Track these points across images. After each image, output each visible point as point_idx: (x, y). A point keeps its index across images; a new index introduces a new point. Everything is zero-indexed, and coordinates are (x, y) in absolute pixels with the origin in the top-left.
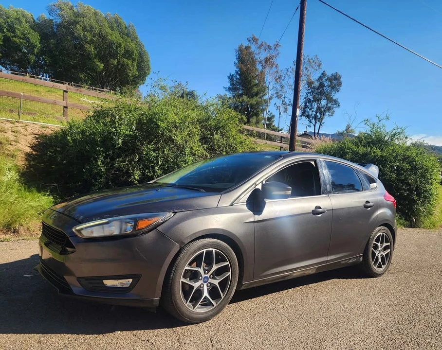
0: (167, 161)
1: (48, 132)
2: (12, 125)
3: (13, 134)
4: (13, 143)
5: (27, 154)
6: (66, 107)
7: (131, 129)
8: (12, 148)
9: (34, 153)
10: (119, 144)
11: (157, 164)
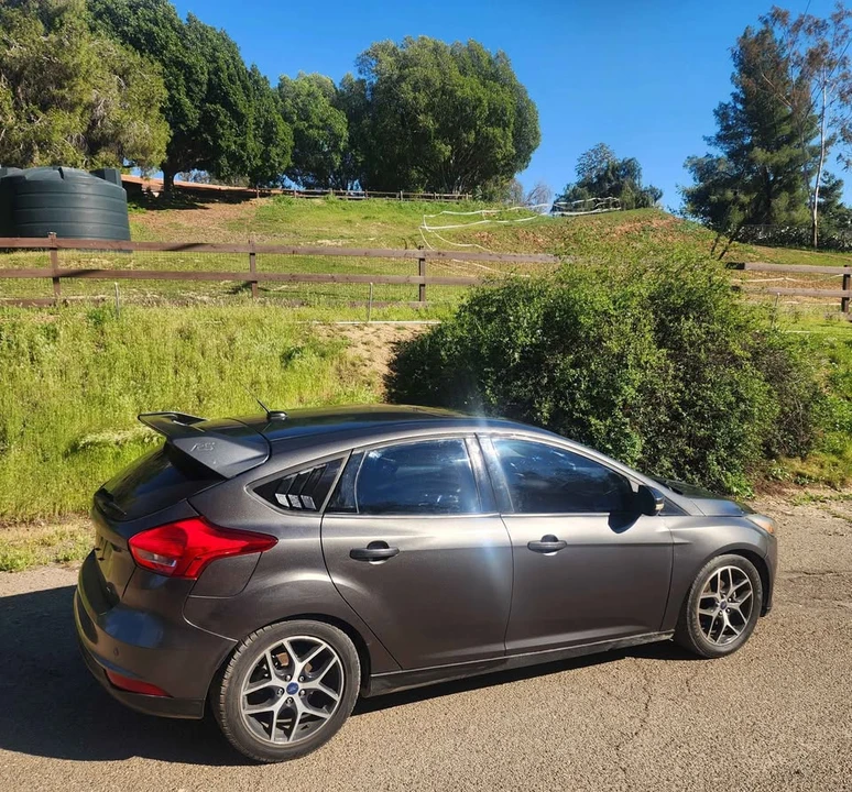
0: (596, 383)
1: (406, 336)
2: (362, 333)
3: (365, 347)
4: (368, 363)
5: (386, 377)
6: (424, 285)
7: (534, 333)
8: (367, 371)
9: (395, 374)
10: (515, 359)
11: (578, 388)
